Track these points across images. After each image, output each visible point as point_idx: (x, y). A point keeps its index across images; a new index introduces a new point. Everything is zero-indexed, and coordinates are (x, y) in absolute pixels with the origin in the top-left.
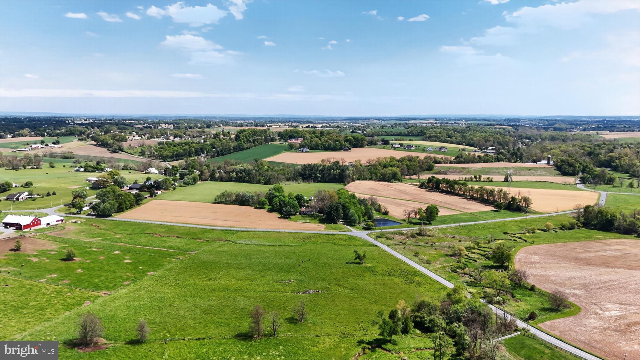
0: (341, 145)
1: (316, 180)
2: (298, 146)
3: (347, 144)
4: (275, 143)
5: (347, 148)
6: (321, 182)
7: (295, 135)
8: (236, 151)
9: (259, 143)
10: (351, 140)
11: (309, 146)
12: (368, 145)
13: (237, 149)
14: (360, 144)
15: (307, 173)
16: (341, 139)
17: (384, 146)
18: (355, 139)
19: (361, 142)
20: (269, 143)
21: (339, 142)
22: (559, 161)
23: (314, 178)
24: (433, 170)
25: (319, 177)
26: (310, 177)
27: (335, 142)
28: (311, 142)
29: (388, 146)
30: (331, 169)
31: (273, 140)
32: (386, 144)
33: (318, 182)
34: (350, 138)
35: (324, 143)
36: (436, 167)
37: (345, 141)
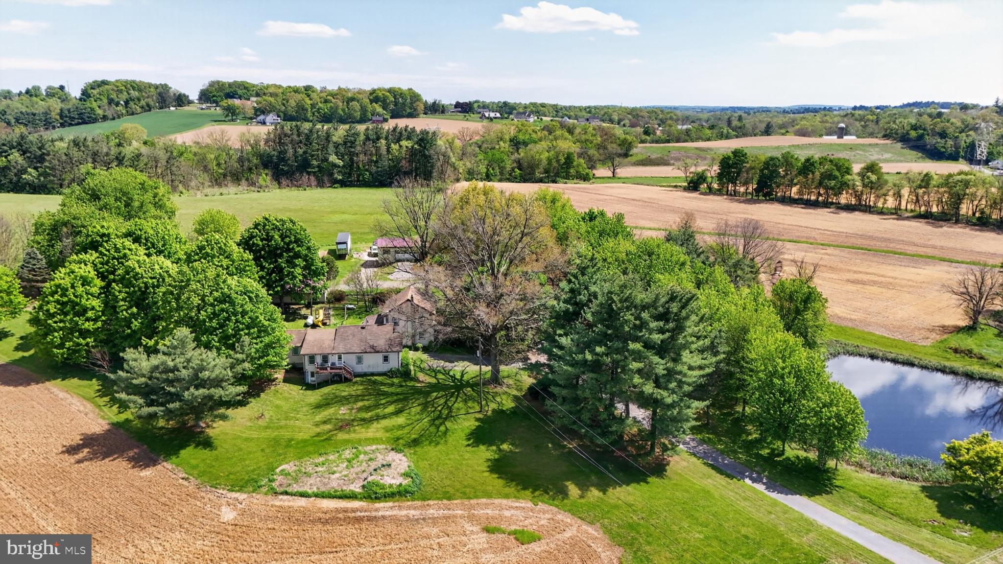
0: (364, 110)
1: (326, 179)
2: (250, 113)
3: (379, 110)
4: (186, 108)
5: (378, 118)
6: (343, 184)
7: (240, 92)
8: (71, 125)
9: (142, 107)
10: (386, 98)
11: (280, 111)
12: (425, 113)
13: (72, 119)
14: (409, 111)
15: (291, 152)
16: (360, 96)
17: (465, 116)
18: (395, 97)
19: (411, 103)
20: (172, 108)
21: (358, 101)
22: (907, 128)
23: (316, 169)
24: (631, 155)
25: (335, 166)
26: (304, 166)
27: (348, 103)
28: (285, 102)
29: (472, 115)
30: (378, 138)
31: (181, 100)
32: (468, 113)
33: (336, 186)
34: (383, 94)
35: (320, 105)
36: (636, 147)
37: (371, 101)
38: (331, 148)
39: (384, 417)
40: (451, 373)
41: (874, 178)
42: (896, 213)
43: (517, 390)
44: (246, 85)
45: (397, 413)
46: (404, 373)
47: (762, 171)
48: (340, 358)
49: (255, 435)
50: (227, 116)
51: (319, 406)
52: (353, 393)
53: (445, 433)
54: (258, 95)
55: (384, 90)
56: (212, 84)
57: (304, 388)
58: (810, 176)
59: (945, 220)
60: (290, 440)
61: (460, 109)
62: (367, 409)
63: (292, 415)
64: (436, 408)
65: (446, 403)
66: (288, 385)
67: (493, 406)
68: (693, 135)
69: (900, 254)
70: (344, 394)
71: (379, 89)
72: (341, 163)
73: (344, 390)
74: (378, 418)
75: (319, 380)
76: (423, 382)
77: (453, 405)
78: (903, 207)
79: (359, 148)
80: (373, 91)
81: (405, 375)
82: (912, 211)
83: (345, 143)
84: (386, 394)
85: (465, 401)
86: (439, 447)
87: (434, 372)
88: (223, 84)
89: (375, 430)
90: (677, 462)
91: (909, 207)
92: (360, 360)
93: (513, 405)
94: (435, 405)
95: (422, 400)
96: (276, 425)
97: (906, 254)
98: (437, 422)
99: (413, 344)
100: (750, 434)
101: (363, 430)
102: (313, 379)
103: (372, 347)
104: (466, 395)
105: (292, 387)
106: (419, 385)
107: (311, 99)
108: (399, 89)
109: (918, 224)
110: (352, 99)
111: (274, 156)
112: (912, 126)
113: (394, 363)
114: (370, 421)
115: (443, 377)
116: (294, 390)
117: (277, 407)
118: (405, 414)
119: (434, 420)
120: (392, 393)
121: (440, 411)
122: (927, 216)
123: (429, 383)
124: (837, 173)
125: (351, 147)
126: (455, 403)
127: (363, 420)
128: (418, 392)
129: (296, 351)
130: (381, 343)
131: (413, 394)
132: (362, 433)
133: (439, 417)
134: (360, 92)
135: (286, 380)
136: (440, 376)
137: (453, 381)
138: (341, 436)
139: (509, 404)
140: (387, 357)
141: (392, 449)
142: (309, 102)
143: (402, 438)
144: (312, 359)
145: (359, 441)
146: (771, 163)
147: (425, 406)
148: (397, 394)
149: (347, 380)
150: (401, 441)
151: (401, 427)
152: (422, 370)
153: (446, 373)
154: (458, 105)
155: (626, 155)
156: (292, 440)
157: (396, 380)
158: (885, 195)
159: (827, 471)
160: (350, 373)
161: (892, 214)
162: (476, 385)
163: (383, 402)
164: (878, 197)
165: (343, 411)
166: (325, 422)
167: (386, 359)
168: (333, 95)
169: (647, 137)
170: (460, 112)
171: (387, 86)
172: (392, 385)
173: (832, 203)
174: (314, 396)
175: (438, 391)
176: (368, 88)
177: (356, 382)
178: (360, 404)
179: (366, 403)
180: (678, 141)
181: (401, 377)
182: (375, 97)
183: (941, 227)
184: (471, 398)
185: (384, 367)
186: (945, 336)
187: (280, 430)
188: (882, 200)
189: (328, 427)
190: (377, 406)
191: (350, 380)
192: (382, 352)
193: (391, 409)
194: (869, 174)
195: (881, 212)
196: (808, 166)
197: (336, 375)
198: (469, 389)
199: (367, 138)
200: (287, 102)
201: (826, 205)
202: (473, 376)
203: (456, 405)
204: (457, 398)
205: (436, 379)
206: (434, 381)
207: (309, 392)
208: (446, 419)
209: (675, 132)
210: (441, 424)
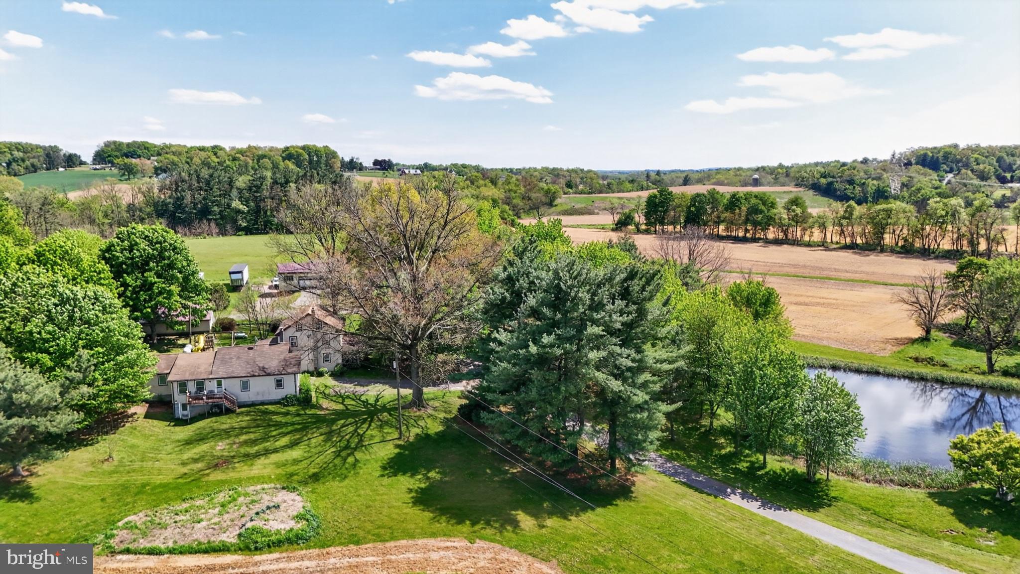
1: (228, 227)
2: (150, 172)
3: (291, 166)
4: (77, 169)
6: (248, 231)
7: (139, 152)
9: (26, 168)
10: (299, 155)
14: (324, 168)
15: (188, 198)
16: (272, 154)
17: (384, 173)
18: (309, 155)
19: (327, 161)
20: (61, 169)
21: (269, 159)
22: (817, 176)
23: (218, 217)
24: (556, 205)
25: (238, 212)
26: (204, 213)
27: (258, 161)
28: (188, 160)
29: (391, 172)
30: (287, 182)
31: (72, 161)
32: (387, 170)
33: (240, 233)
34: (296, 151)
35: (228, 163)
36: (560, 198)
37: (284, 159)
38: (234, 193)
39: (276, 451)
40: (363, 398)
41: (799, 211)
42: (823, 245)
43: (445, 412)
44: (148, 146)
45: (293, 445)
46: (304, 400)
47: (689, 208)
48: (219, 384)
49: (94, 481)
50: (124, 174)
51: (189, 443)
52: (236, 425)
53: (354, 466)
54: (159, 154)
55: (297, 147)
56: (107, 144)
57: (172, 424)
58: (737, 211)
59: (870, 250)
60: (144, 486)
61: (379, 167)
62: (254, 442)
63: (151, 455)
64: (343, 437)
65: (356, 431)
66: (150, 421)
67: (415, 431)
68: (614, 187)
69: (836, 279)
70: (224, 427)
71: (293, 147)
72: (246, 209)
73: (225, 422)
74: (267, 452)
75: (194, 414)
76: (327, 409)
77: (364, 433)
78: (829, 240)
79: (266, 193)
80: (287, 148)
81: (303, 402)
82: (837, 243)
83: (250, 189)
84: (279, 425)
85: (381, 427)
86: (347, 482)
87: (341, 398)
88: (121, 144)
89: (262, 467)
90: (644, 483)
91: (834, 240)
92: (245, 387)
93: (441, 428)
94: (341, 434)
95: (324, 429)
96: (127, 468)
97: (841, 280)
98: (344, 454)
99: (315, 368)
100: (723, 448)
101: (246, 468)
102: (185, 412)
103: (263, 369)
104: (381, 421)
105: (156, 422)
106: (323, 413)
107: (217, 157)
108: (314, 146)
109: (846, 254)
110: (264, 156)
111: (169, 203)
112: (822, 174)
113: (290, 388)
114: (257, 455)
115: (353, 403)
116: (159, 427)
117: (133, 447)
118: (302, 446)
119: (340, 451)
120: (287, 423)
121: (348, 441)
122: (852, 247)
123: (335, 410)
124: (763, 208)
125: (257, 192)
126: (367, 430)
127: (247, 456)
128: (319, 421)
129: (162, 378)
130: (273, 364)
131: (314, 423)
132: (243, 470)
133: (347, 447)
134: (272, 149)
135: (147, 416)
136: (348, 402)
137: (365, 407)
138: (217, 476)
139: (435, 428)
140: (280, 381)
141: (283, 488)
142: (216, 160)
143: (297, 474)
144: (183, 385)
145: (240, 481)
146: (698, 199)
147: (329, 435)
148: (293, 424)
149: (229, 411)
150: (295, 477)
151: (296, 462)
152: (326, 396)
153: (357, 398)
154: (376, 163)
155: (551, 204)
156: (148, 485)
157: (292, 409)
158: (811, 227)
159: (818, 482)
160: (232, 402)
161: (819, 246)
162: (395, 409)
163: (274, 433)
164: (804, 230)
165: (221, 447)
166: (195, 461)
167: (279, 384)
168: (242, 152)
169: (570, 190)
170: (379, 169)
171: (301, 144)
172: (287, 414)
173: (760, 239)
174: (184, 432)
175: (346, 418)
176: (281, 145)
177: (242, 413)
178: (243, 438)
179: (252, 436)
180: (600, 192)
181: (299, 405)
182: (289, 154)
183: (868, 256)
184: (387, 423)
185: (278, 394)
186: (902, 347)
187: (132, 474)
188: (808, 233)
189: (200, 465)
190: (265, 439)
191: (233, 412)
192: (274, 375)
193: (284, 441)
194: (794, 207)
195: (809, 245)
196: (734, 202)
197: (216, 406)
198: (385, 414)
199: (275, 182)
200: (192, 160)
201: (754, 240)
202: (389, 400)
203: (369, 432)
204: (370, 425)
205: (344, 405)
206: (340, 407)
207: (178, 429)
208: (355, 449)
209: (598, 185)
210: (349, 455)
